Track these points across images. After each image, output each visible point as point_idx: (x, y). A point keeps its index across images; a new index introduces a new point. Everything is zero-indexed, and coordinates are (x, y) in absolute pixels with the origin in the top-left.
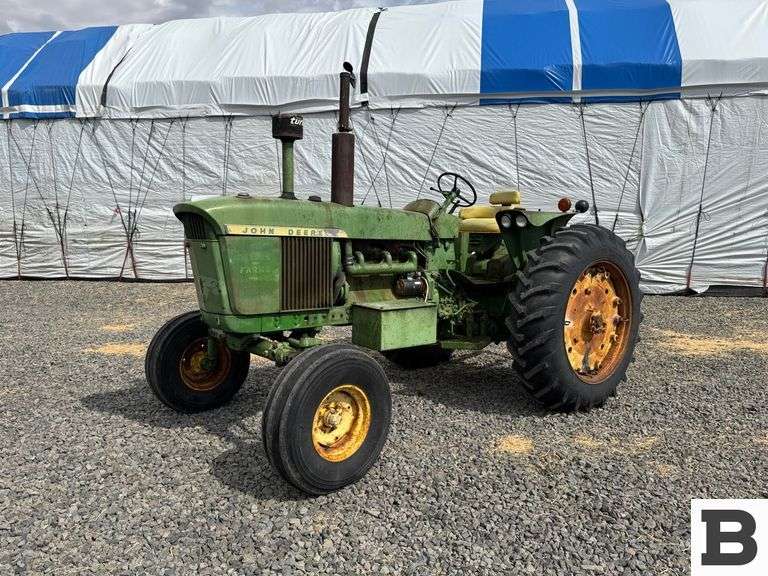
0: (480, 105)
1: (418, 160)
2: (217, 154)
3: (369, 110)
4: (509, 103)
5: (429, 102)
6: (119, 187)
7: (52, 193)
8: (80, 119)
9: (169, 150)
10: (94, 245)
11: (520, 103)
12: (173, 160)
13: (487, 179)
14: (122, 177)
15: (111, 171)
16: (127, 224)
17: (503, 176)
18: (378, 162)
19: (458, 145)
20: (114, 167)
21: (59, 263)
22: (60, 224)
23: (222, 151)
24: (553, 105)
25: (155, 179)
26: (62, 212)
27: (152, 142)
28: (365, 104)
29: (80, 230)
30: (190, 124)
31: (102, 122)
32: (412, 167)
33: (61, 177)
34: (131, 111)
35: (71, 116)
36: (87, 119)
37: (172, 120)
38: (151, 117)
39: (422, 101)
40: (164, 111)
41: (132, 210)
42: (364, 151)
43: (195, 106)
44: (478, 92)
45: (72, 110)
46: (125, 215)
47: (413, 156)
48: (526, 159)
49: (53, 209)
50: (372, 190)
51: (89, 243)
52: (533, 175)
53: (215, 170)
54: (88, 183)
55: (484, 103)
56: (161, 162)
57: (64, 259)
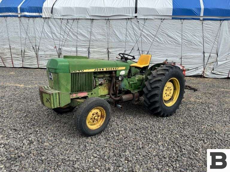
0: (172, 19)
1: (151, 35)
2: (88, 31)
3: (137, 19)
4: (181, 19)
5: (156, 17)
6: (56, 40)
7: (34, 41)
8: (44, 18)
9: (72, 29)
10: (47, 58)
11: (184, 19)
12: (74, 32)
13: (172, 42)
14: (57, 37)
15: (53, 35)
16: (58, 52)
17: (177, 41)
18: (139, 35)
19: (164, 31)
20: (54, 34)
21: (36, 63)
22: (37, 51)
23: (89, 30)
24: (194, 20)
25: (68, 38)
26: (37, 47)
27: (67, 26)
28: (136, 17)
29: (43, 53)
30: (80, 21)
31: (51, 19)
32: (150, 37)
33: (37, 36)
34: (61, 16)
35: (41, 17)
36: (46, 18)
37: (74, 19)
38: (67, 18)
39: (154, 17)
40: (71, 16)
41: (60, 48)
42: (135, 32)
43: (81, 15)
44: (172, 15)
45: (41, 15)
46: (58, 49)
47: (150, 34)
48: (185, 36)
49: (34, 46)
50: (136, 44)
51: (46, 57)
52: (186, 41)
53: (87, 36)
54: (46, 38)
55: (173, 19)
56: (70, 33)
57: (38, 62)
